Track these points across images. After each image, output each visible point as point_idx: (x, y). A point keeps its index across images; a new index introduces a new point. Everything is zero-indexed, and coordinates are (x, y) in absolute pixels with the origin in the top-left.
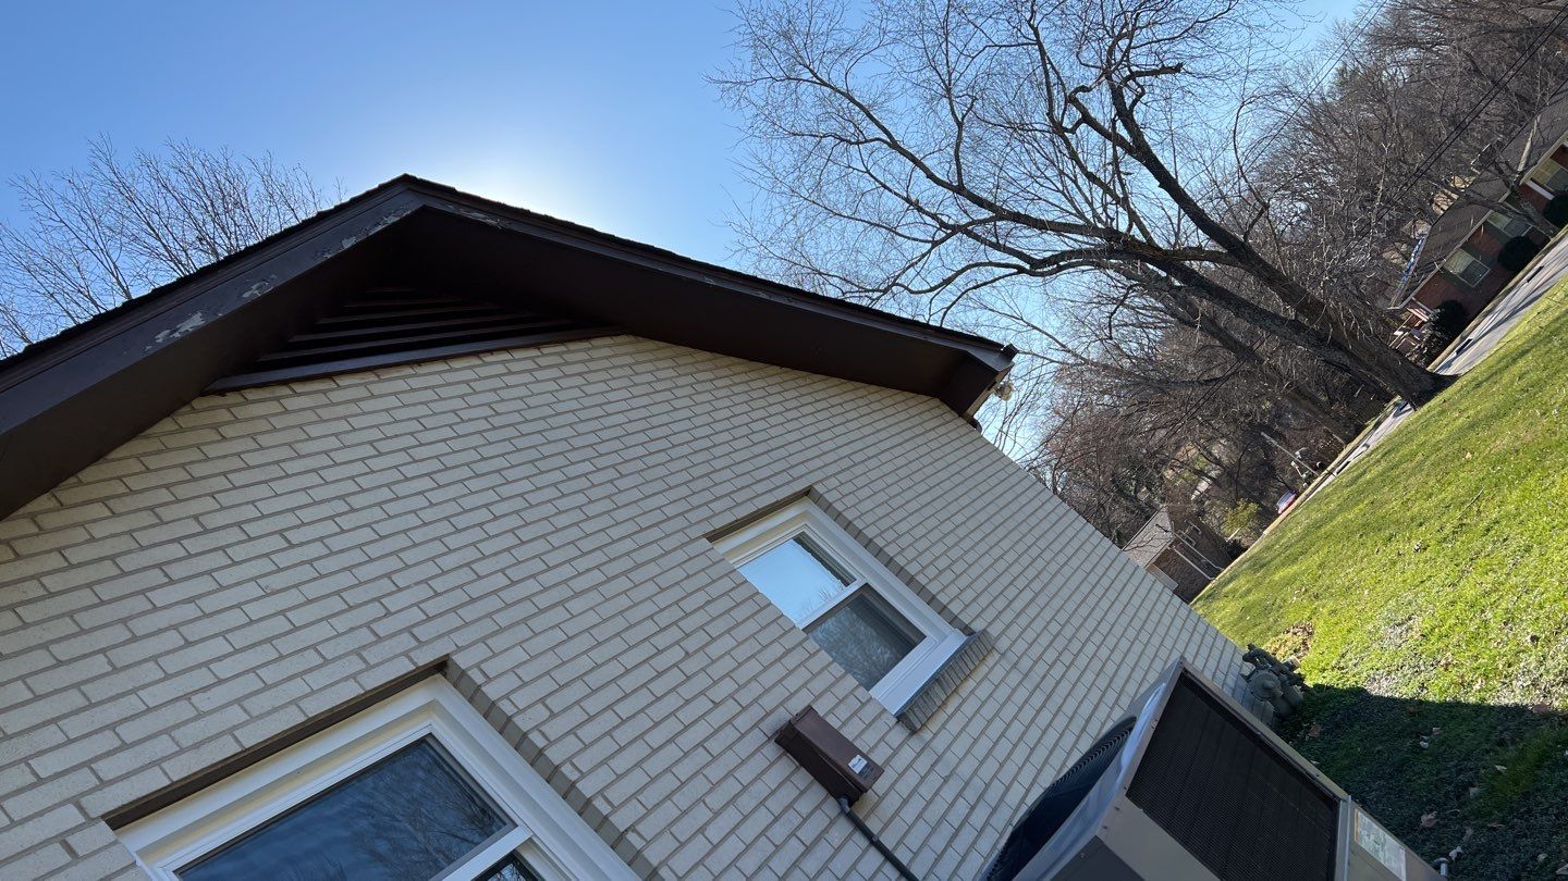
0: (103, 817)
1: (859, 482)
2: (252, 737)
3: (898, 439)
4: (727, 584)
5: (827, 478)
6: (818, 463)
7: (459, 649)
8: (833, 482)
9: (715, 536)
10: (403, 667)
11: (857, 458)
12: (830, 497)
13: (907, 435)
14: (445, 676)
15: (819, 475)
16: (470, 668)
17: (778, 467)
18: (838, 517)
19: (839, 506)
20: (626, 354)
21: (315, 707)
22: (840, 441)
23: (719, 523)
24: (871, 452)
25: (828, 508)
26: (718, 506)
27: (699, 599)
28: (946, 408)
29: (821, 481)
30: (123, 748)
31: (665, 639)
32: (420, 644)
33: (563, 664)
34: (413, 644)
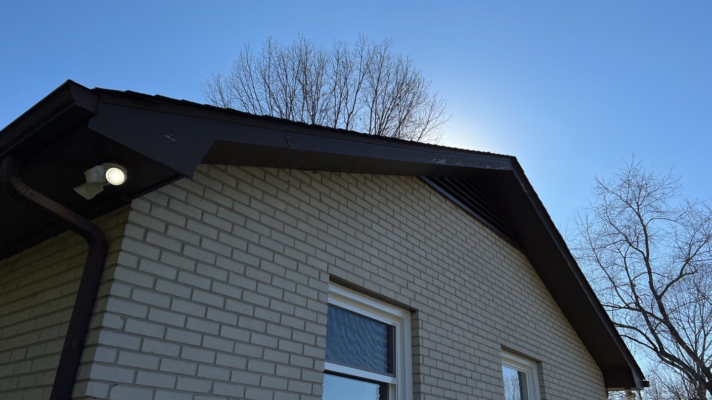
0: (330, 274)
1: (557, 376)
2: (368, 286)
3: (579, 373)
4: (496, 367)
5: (549, 364)
6: (549, 355)
7: (422, 311)
8: (549, 367)
9: (504, 348)
10: (406, 302)
11: (563, 367)
12: (545, 371)
13: (583, 376)
14: (411, 315)
15: (547, 360)
16: (421, 320)
17: (537, 344)
18: (541, 380)
19: (545, 377)
20: (521, 262)
21: (384, 293)
22: (562, 356)
23: (508, 345)
24: (568, 369)
25: (540, 374)
26: (511, 339)
27: (486, 364)
28: (603, 379)
29: (546, 363)
30: (344, 260)
31: (469, 366)
32: (415, 300)
33: (441, 344)
34: (413, 298)
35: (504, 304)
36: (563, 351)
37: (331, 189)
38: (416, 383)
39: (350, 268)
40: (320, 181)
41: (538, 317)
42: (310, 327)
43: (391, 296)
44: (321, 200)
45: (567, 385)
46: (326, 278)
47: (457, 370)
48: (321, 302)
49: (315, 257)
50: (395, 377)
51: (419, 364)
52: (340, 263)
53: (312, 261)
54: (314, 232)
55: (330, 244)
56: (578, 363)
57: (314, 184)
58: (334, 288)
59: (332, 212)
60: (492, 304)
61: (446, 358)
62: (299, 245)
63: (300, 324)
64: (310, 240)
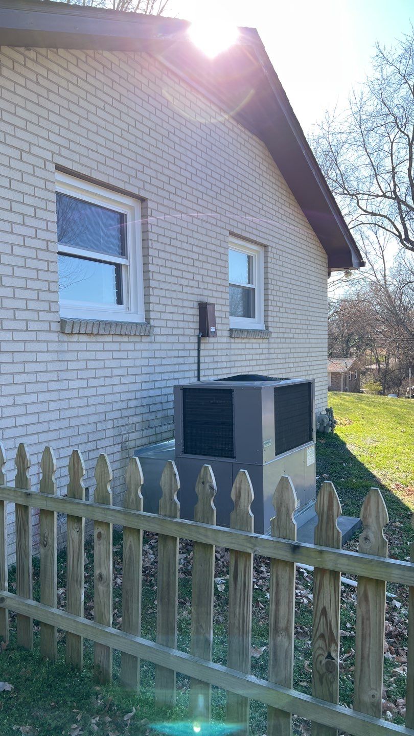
0: (55, 163)
1: (282, 258)
2: (95, 175)
3: (304, 257)
4: (222, 250)
5: (274, 248)
6: (276, 241)
7: (151, 200)
8: (275, 251)
9: (231, 234)
10: (136, 192)
11: (289, 251)
12: (270, 254)
13: (308, 258)
14: (141, 203)
15: (273, 245)
16: (150, 208)
17: (265, 230)
18: (266, 262)
19: (269, 260)
21: (112, 182)
22: (289, 240)
23: (236, 231)
24: (293, 252)
25: (266, 257)
26: (240, 226)
27: (213, 247)
28: (327, 262)
29: (272, 247)
30: (69, 149)
31: (196, 249)
32: (144, 189)
33: (170, 230)
34: (142, 187)
35: (236, 193)
36: (292, 237)
37: (48, 69)
38: (146, 264)
39: (76, 157)
40: (35, 59)
41: (270, 206)
42: (40, 213)
43: (120, 185)
44: (37, 83)
45: (290, 266)
46: (52, 167)
47: (185, 253)
48: (49, 190)
49: (38, 146)
50: (127, 259)
51: (148, 247)
52: (64, 152)
53: (35, 150)
54: (34, 119)
55: (52, 132)
56: (304, 247)
57: (29, 64)
58: (60, 176)
59: (52, 96)
60: (223, 193)
61: (174, 242)
62: (20, 133)
63: (31, 211)
64: (31, 127)
